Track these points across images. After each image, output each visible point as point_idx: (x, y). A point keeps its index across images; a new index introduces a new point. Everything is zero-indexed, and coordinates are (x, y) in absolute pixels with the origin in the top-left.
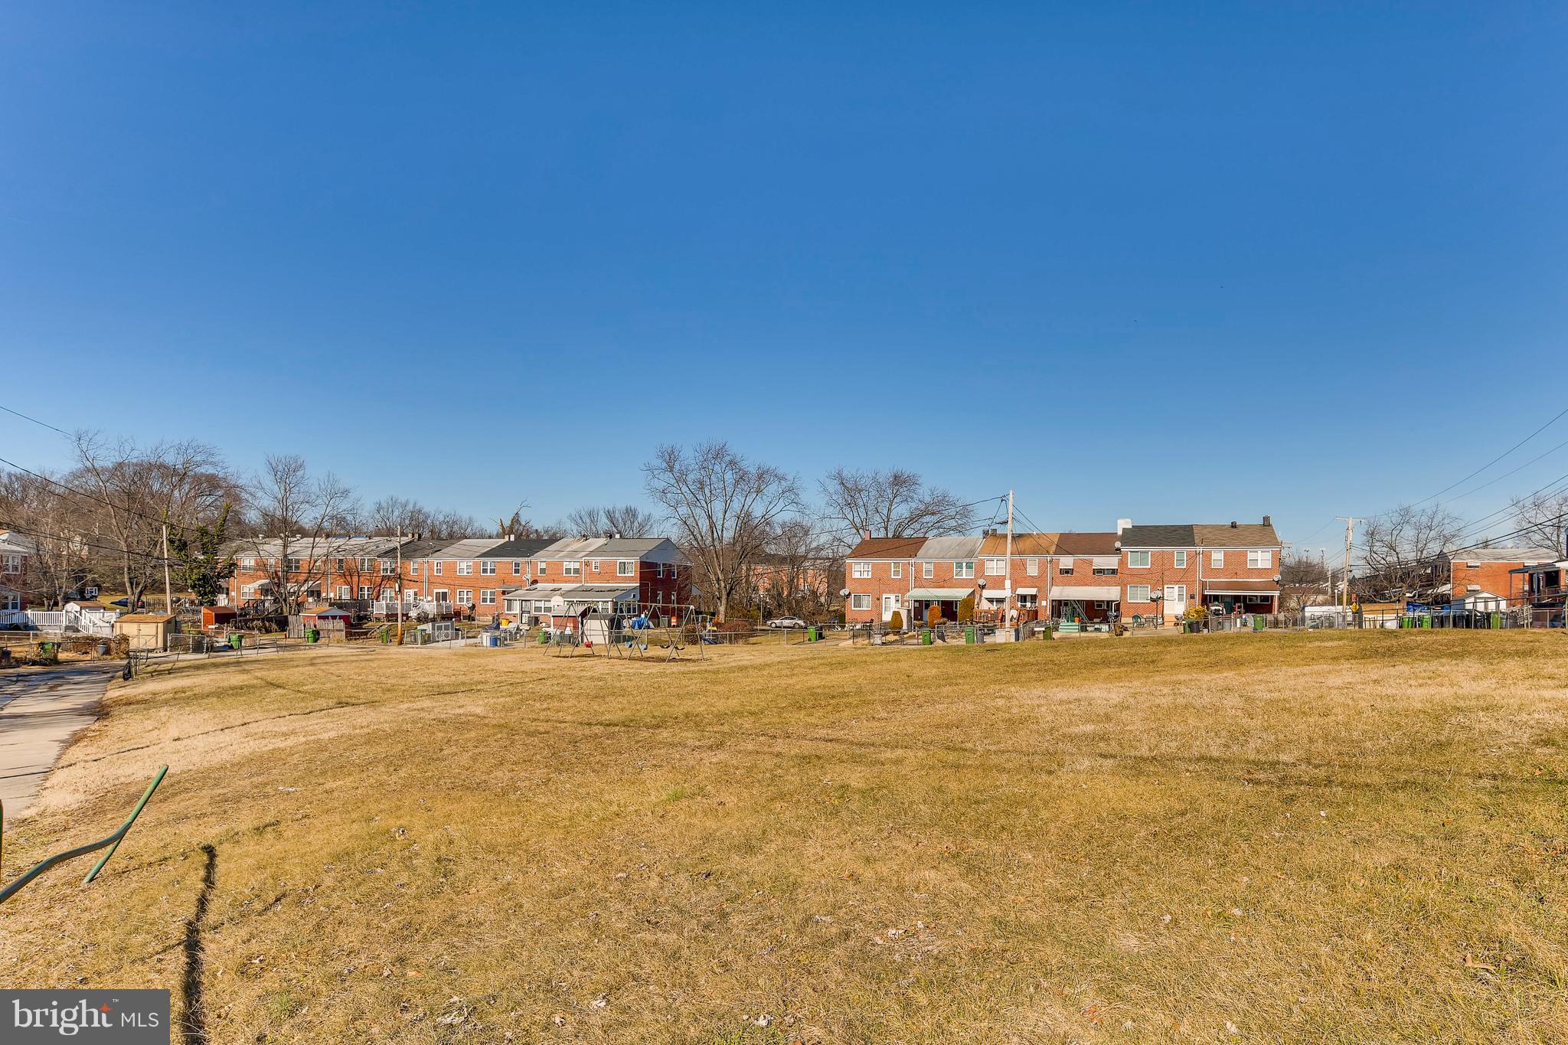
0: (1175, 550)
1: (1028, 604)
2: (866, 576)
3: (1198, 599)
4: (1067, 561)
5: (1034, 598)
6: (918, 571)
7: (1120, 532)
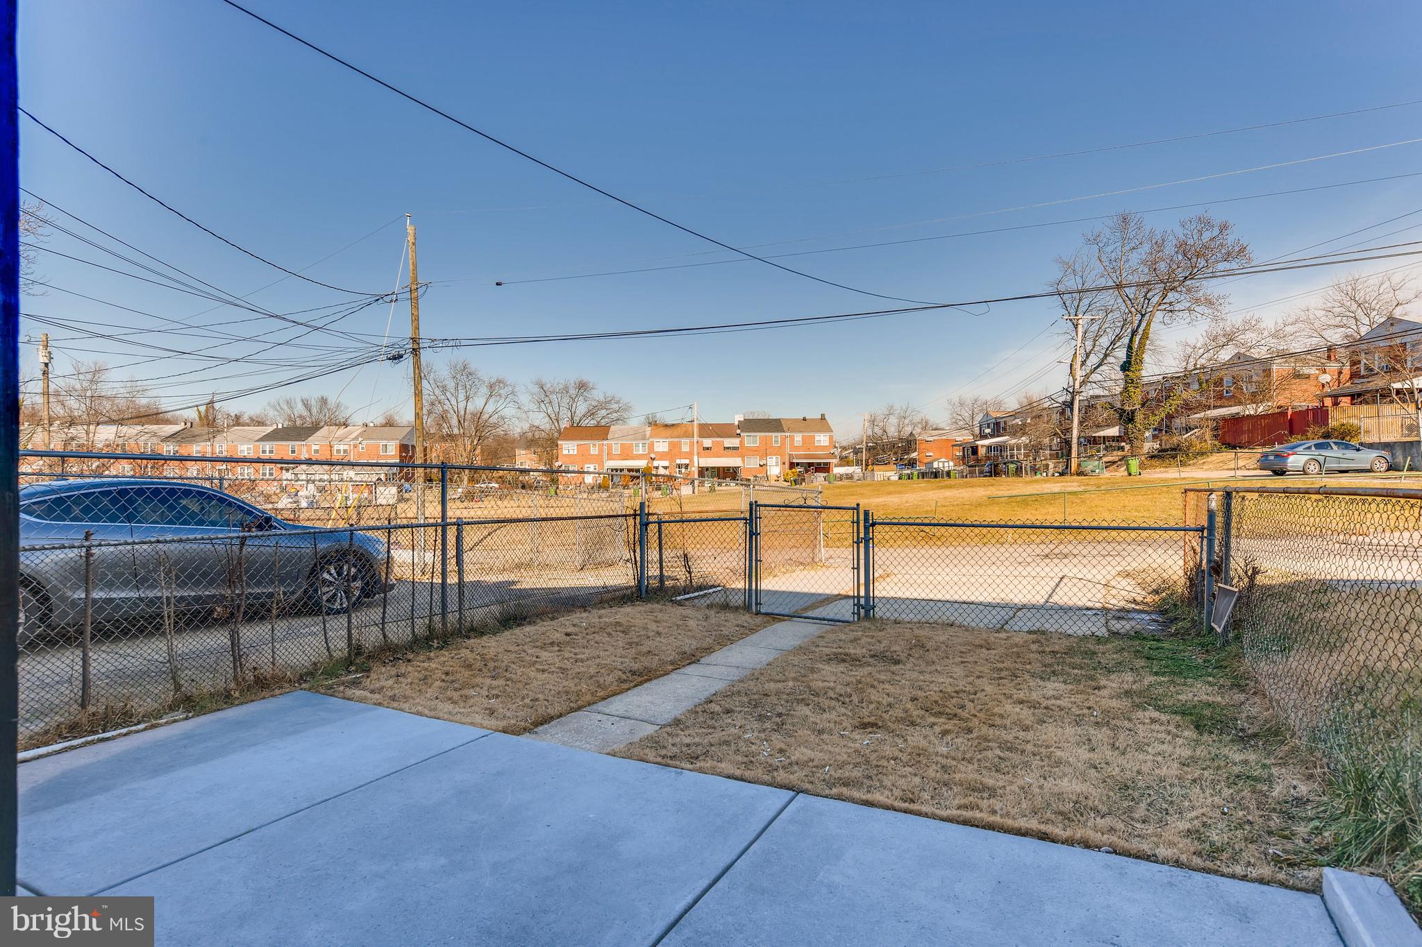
0: (774, 434)
1: (683, 470)
2: (571, 452)
3: (787, 465)
4: (707, 442)
5: (687, 466)
6: (610, 447)
7: (736, 423)
